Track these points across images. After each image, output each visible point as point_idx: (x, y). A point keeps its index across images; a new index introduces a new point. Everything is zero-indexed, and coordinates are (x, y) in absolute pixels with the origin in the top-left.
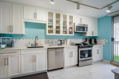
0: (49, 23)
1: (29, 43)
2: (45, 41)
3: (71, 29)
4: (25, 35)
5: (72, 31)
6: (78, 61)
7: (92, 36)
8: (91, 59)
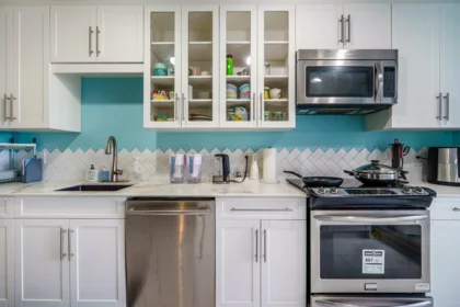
0: (154, 72)
1: (92, 168)
2: (158, 159)
3: (276, 92)
4: (78, 133)
5: (286, 104)
6: (309, 294)
7: (434, 124)
8: (421, 295)
